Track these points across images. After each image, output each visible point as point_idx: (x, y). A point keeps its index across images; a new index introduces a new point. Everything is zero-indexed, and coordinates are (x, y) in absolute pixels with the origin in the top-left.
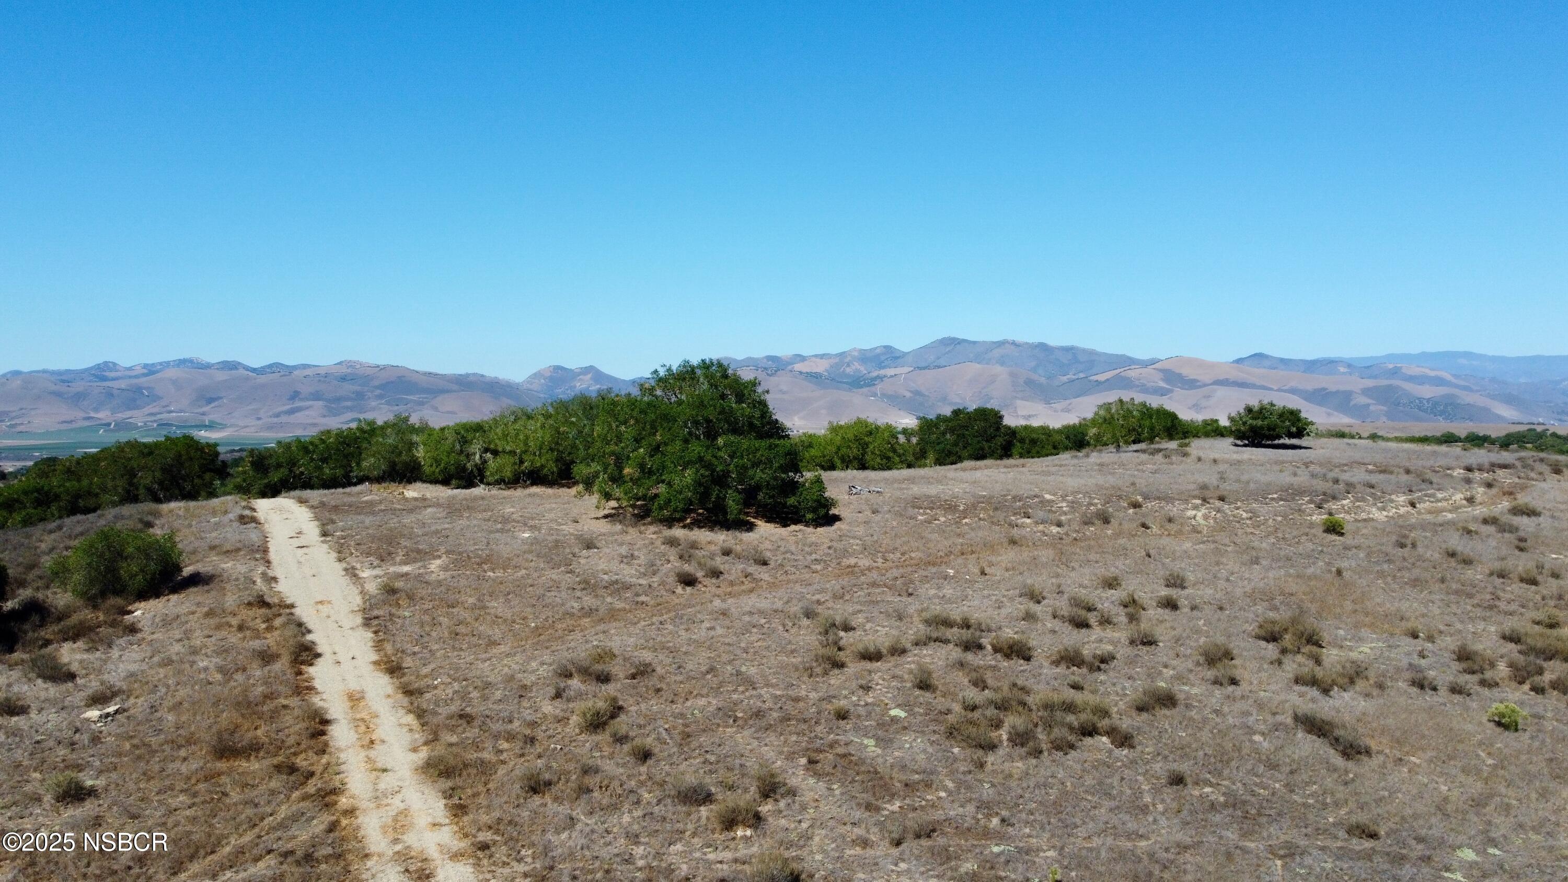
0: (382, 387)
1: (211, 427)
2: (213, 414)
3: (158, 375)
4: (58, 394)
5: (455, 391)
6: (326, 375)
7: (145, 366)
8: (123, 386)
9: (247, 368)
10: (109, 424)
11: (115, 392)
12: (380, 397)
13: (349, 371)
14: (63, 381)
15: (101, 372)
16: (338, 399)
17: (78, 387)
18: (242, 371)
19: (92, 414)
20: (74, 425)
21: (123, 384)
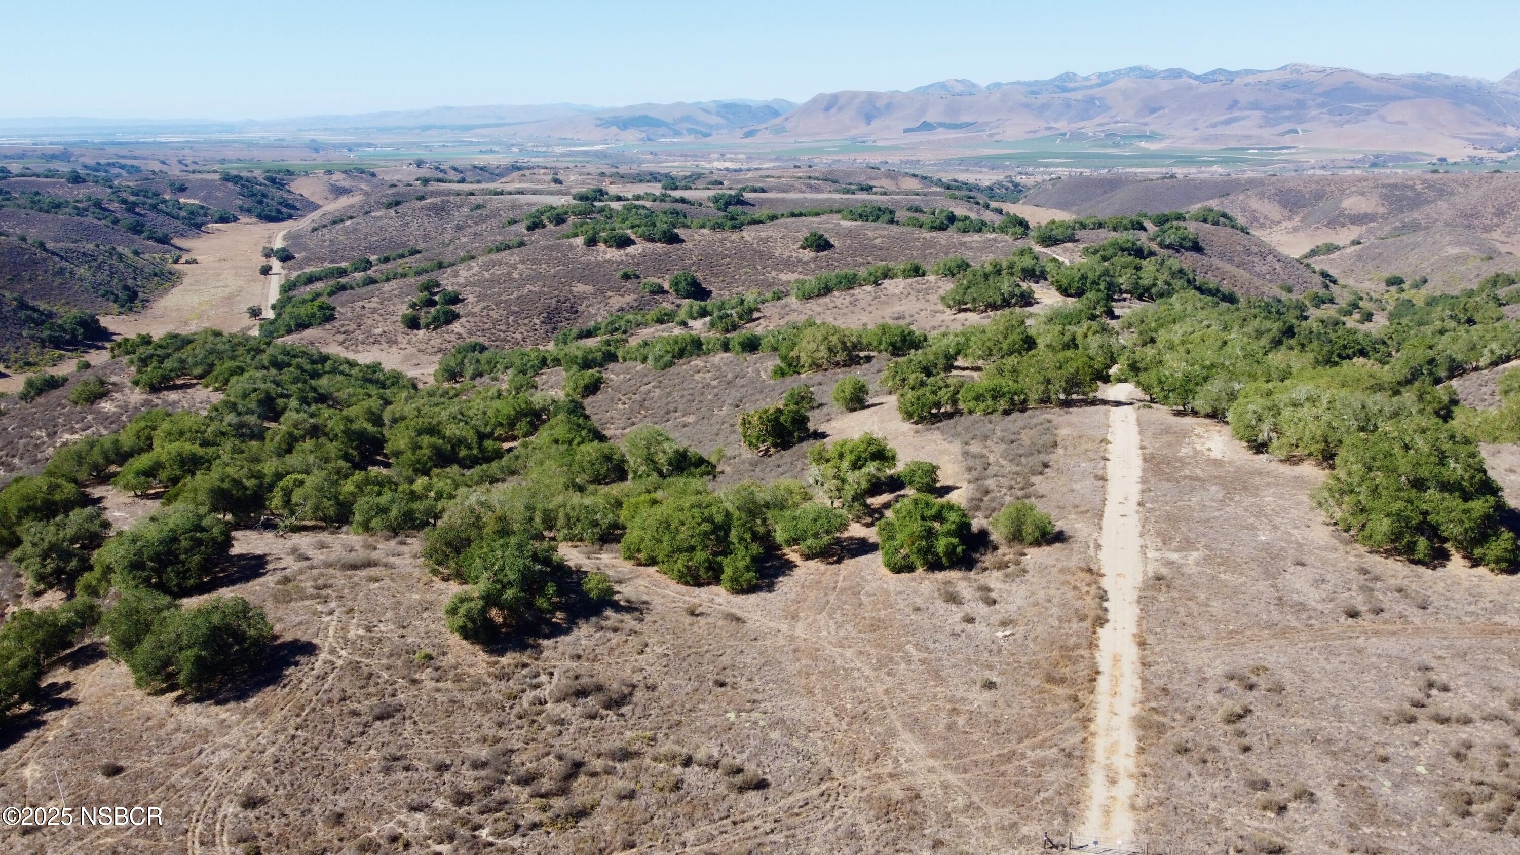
0: (1326, 94)
1: (1150, 137)
2: (1154, 124)
3: (1111, 86)
4: (1026, 106)
5: (1409, 98)
6: (1268, 83)
7: (1100, 75)
8: (1079, 97)
9: (1191, 76)
10: (1065, 134)
11: (1073, 103)
12: (1322, 106)
13: (1293, 76)
14: (1033, 93)
15: (1063, 84)
16: (1277, 109)
17: (1043, 98)
18: (1185, 79)
19: (1053, 125)
20: (1038, 135)
21: (1079, 95)
